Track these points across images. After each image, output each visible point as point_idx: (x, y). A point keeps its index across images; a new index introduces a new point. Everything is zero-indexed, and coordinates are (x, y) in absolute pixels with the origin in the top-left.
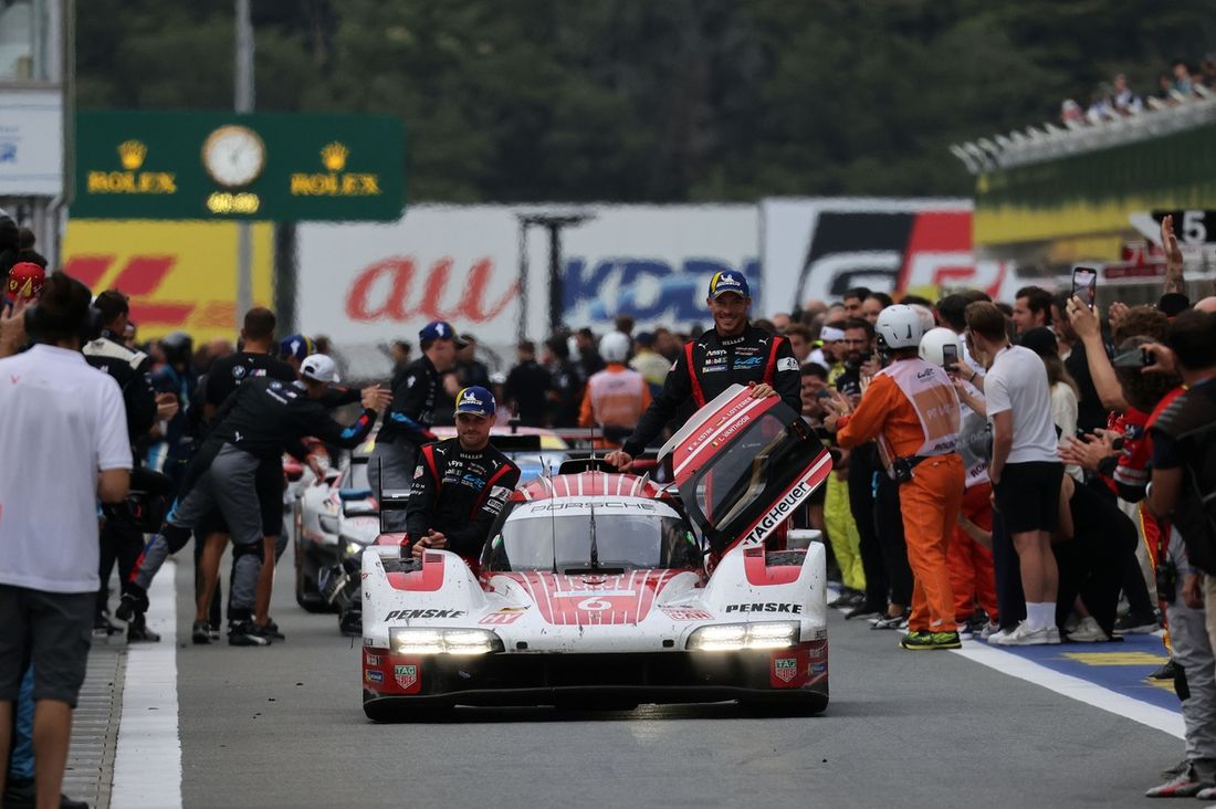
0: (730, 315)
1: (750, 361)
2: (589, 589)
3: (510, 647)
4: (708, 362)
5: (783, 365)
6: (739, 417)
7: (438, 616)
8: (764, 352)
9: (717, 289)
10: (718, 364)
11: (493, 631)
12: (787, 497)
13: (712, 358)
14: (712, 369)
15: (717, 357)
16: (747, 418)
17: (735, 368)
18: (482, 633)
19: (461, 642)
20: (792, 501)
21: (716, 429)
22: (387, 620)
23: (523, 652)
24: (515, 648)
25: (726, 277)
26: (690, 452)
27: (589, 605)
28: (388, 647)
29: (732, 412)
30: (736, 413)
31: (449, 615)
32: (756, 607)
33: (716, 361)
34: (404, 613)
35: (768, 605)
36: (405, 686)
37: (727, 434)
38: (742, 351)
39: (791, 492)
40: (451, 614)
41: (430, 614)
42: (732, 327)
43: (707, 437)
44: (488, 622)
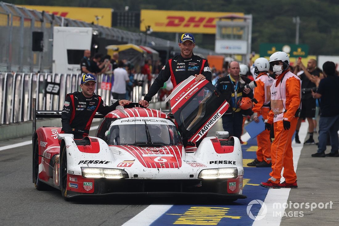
0: (187, 49)
1: (194, 68)
2: (155, 154)
3: (131, 176)
4: (178, 67)
5: (206, 69)
6: (194, 88)
7: (100, 163)
8: (199, 65)
9: (183, 39)
10: (182, 68)
11: (124, 170)
12: (212, 118)
13: (180, 66)
14: (179, 70)
15: (181, 65)
16: (197, 88)
17: (188, 70)
18: (118, 170)
19: (111, 174)
20: (214, 120)
21: (186, 92)
22: (79, 164)
23: (136, 178)
24: (133, 177)
25: (186, 35)
26: (177, 101)
27: (158, 160)
28: (81, 175)
29: (192, 86)
30: (193, 86)
31: (104, 163)
32: (221, 162)
33: (181, 67)
34: (86, 161)
35: (224, 161)
36: (88, 190)
37: (190, 94)
38: (191, 64)
39: (214, 117)
40: (105, 162)
41: (96, 162)
42: (188, 54)
43: (183, 95)
44: (121, 166)
